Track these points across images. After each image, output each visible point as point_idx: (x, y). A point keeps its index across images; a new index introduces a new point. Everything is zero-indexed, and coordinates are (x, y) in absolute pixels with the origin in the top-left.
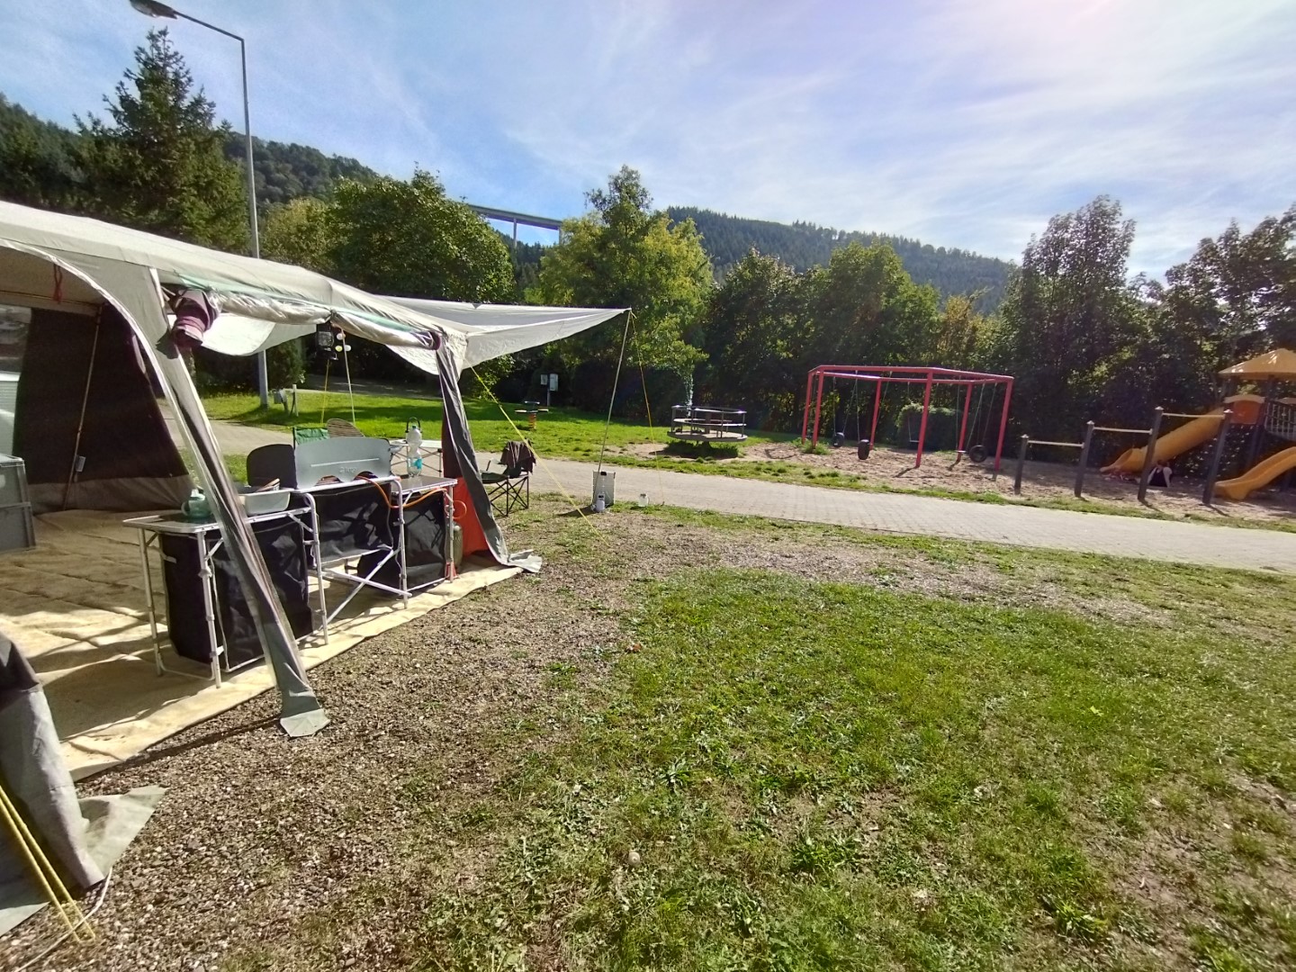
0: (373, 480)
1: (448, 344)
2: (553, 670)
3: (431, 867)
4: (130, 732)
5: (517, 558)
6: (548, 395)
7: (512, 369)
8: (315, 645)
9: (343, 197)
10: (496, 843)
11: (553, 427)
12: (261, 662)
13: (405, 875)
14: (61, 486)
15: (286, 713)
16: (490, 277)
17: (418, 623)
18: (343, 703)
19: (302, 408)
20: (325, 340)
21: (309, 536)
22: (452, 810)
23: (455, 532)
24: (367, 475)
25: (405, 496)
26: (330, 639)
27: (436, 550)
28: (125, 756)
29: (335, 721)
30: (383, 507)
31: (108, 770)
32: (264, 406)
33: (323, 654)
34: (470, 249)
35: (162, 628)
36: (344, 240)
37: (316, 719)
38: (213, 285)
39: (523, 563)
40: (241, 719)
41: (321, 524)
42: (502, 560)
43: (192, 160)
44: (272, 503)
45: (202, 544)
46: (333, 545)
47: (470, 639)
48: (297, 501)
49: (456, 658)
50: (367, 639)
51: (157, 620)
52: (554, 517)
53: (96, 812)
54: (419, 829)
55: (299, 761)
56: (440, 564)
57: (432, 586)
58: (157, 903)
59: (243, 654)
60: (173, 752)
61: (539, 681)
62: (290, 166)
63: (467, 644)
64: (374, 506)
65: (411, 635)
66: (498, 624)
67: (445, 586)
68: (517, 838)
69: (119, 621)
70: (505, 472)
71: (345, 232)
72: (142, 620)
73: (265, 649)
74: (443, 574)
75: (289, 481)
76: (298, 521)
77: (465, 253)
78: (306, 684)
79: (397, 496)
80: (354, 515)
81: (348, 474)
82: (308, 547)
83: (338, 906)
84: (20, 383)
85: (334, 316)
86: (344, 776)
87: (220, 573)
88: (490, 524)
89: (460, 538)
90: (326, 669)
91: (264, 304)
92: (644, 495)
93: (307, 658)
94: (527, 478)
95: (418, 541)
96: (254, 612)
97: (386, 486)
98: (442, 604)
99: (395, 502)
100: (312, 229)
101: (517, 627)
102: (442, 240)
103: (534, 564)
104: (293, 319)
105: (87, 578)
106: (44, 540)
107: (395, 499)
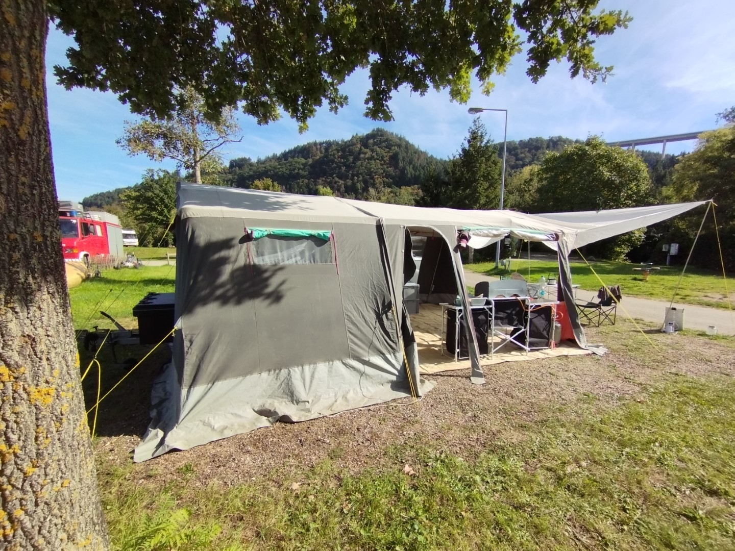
0: (518, 298)
1: (565, 238)
2: (585, 395)
3: (502, 431)
4: (433, 367)
5: (592, 346)
6: (668, 258)
7: (643, 241)
8: (488, 359)
9: (547, 161)
10: (528, 435)
11: (663, 279)
12: (468, 359)
13: (494, 429)
14: (427, 295)
15: (473, 376)
16: (632, 186)
17: (531, 362)
18: (491, 379)
19: (512, 268)
20: (507, 242)
21: (491, 316)
22: (516, 421)
23: (556, 326)
24: (516, 295)
25: (532, 306)
26: (493, 358)
27: (545, 333)
28: (431, 373)
29: (487, 383)
30: (521, 309)
31: (426, 374)
32: (497, 267)
33: (489, 362)
34: (618, 173)
35: (445, 342)
36: (545, 182)
37: (482, 381)
38: (471, 228)
39: (595, 350)
40: (460, 373)
41: (496, 313)
42: (582, 345)
43: (484, 166)
44: (479, 303)
45: (457, 313)
46: (499, 321)
47: (550, 373)
48: (488, 303)
49: (540, 378)
50: (507, 362)
51: (443, 340)
52: (630, 331)
53: (422, 382)
54: (502, 421)
55: (473, 390)
56: (546, 340)
57: (542, 349)
58: (432, 406)
59: (464, 354)
60: (441, 376)
61: (574, 397)
62: (527, 149)
63: (548, 375)
64: (518, 309)
65: (525, 366)
66: (566, 371)
67: (548, 351)
68: (537, 438)
69: (435, 339)
70: (600, 303)
71: (546, 179)
72: (440, 339)
73: (470, 355)
74: (548, 345)
75: (486, 295)
76: (488, 310)
77: (614, 175)
78: (481, 369)
79: (528, 306)
80: (509, 311)
81: (509, 294)
82: (490, 321)
83: (472, 426)
84: (422, 261)
85: (511, 232)
86: (485, 398)
87: (461, 324)
88: (576, 326)
89: (560, 330)
90: (489, 367)
91: (486, 232)
92: (713, 327)
93: (484, 361)
94: (616, 307)
95: (536, 327)
96: (468, 337)
97: (524, 301)
98: (543, 357)
99: (527, 308)
100: (531, 180)
101: (576, 375)
102: (600, 171)
103: (601, 351)
104: (495, 236)
105: (429, 325)
106: (421, 312)
107: (527, 307)
